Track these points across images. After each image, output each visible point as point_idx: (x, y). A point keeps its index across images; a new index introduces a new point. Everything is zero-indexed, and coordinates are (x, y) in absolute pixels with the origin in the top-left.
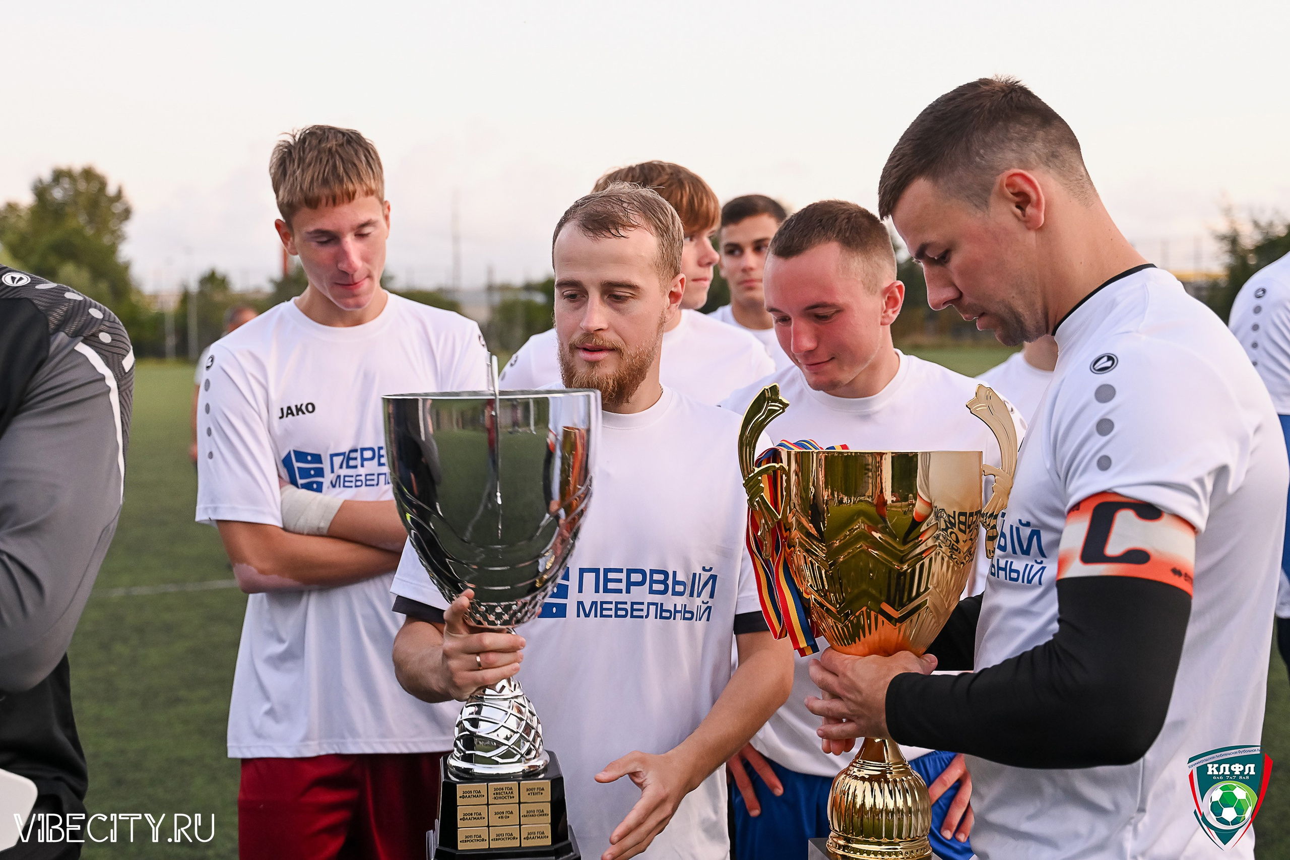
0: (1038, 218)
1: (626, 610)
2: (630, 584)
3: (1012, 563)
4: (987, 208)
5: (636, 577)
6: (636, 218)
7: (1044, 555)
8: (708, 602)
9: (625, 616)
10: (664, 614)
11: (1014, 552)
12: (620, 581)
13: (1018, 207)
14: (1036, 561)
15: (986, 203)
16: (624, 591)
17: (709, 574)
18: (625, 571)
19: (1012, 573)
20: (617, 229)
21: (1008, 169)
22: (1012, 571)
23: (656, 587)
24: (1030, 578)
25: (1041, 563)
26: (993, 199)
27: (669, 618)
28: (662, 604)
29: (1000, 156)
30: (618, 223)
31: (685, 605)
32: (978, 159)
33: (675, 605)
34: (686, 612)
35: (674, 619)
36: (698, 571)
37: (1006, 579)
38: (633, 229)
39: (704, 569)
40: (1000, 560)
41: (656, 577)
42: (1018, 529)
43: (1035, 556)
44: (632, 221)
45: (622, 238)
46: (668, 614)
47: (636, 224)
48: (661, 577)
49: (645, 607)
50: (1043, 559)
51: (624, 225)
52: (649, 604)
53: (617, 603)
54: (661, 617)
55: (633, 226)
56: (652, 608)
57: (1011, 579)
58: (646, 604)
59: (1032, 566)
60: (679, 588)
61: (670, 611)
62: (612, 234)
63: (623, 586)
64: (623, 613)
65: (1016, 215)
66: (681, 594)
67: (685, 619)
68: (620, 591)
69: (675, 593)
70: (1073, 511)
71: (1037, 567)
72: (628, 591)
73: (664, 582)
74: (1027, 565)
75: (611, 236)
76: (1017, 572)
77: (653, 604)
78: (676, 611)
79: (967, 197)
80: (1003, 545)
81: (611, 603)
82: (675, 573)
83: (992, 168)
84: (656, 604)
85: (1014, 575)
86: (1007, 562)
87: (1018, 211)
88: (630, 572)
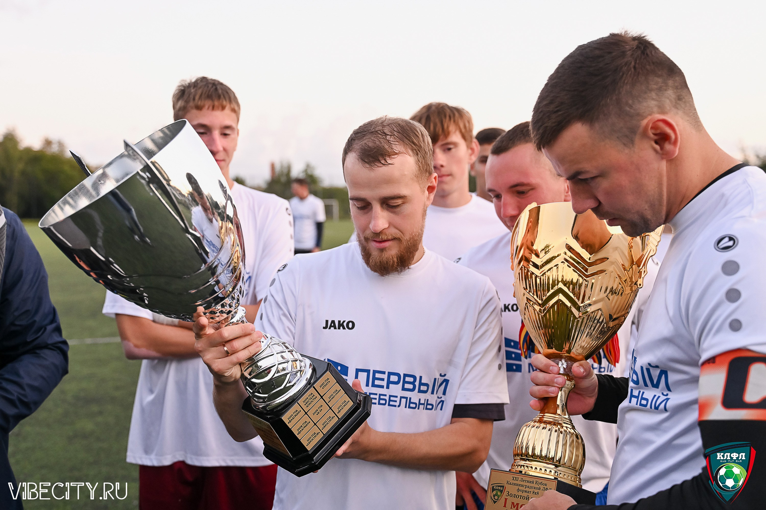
0: (674, 152)
1: (385, 400)
2: (389, 382)
3: (643, 393)
4: (633, 145)
5: (394, 378)
6: (398, 147)
7: (669, 390)
8: (441, 398)
9: (385, 404)
10: (412, 405)
11: (646, 385)
12: (383, 380)
13: (656, 142)
14: (663, 394)
15: (632, 142)
16: (385, 387)
17: (443, 378)
18: (387, 373)
19: (642, 401)
20: (385, 160)
21: (650, 115)
22: (643, 398)
23: (407, 386)
24: (657, 405)
25: (667, 395)
26: (637, 139)
27: (414, 408)
28: (410, 398)
29: (645, 104)
30: (385, 155)
31: (428, 400)
32: (628, 109)
33: (420, 400)
34: (428, 404)
35: (418, 409)
36: (438, 376)
37: (637, 404)
38: (396, 156)
39: (441, 375)
40: (634, 390)
41: (407, 379)
42: (648, 370)
43: (662, 390)
44: (394, 150)
45: (390, 165)
46: (414, 406)
47: (398, 152)
48: (411, 380)
49: (398, 399)
50: (669, 393)
51: (390, 155)
52: (401, 398)
53: (380, 395)
54: (409, 407)
55: (396, 154)
56: (404, 401)
57: (641, 405)
58: (399, 398)
59: (659, 397)
60: (423, 388)
61: (415, 404)
62: (382, 164)
63: (384, 383)
64: (383, 402)
65: (655, 150)
66: (425, 392)
67: (427, 409)
68: (382, 387)
69: (420, 391)
70: (709, 363)
71: (663, 398)
72: (388, 387)
73: (413, 383)
74: (655, 396)
75: (382, 165)
76: (647, 400)
77: (404, 398)
78: (420, 404)
79: (618, 138)
80: (636, 380)
81: (376, 394)
82: (421, 377)
83: (638, 114)
84: (406, 398)
85: (644, 402)
86: (640, 392)
87: (657, 147)
88: (390, 374)
